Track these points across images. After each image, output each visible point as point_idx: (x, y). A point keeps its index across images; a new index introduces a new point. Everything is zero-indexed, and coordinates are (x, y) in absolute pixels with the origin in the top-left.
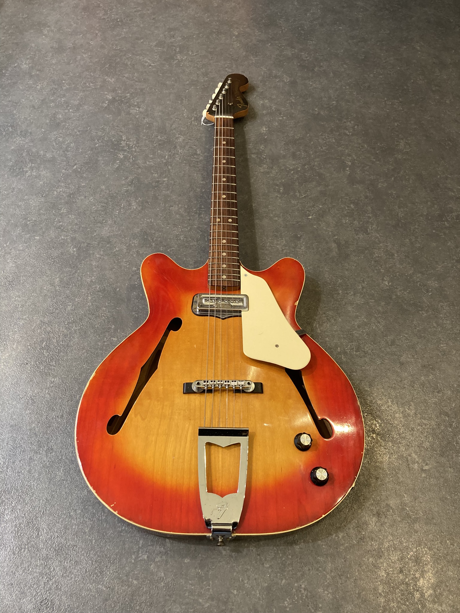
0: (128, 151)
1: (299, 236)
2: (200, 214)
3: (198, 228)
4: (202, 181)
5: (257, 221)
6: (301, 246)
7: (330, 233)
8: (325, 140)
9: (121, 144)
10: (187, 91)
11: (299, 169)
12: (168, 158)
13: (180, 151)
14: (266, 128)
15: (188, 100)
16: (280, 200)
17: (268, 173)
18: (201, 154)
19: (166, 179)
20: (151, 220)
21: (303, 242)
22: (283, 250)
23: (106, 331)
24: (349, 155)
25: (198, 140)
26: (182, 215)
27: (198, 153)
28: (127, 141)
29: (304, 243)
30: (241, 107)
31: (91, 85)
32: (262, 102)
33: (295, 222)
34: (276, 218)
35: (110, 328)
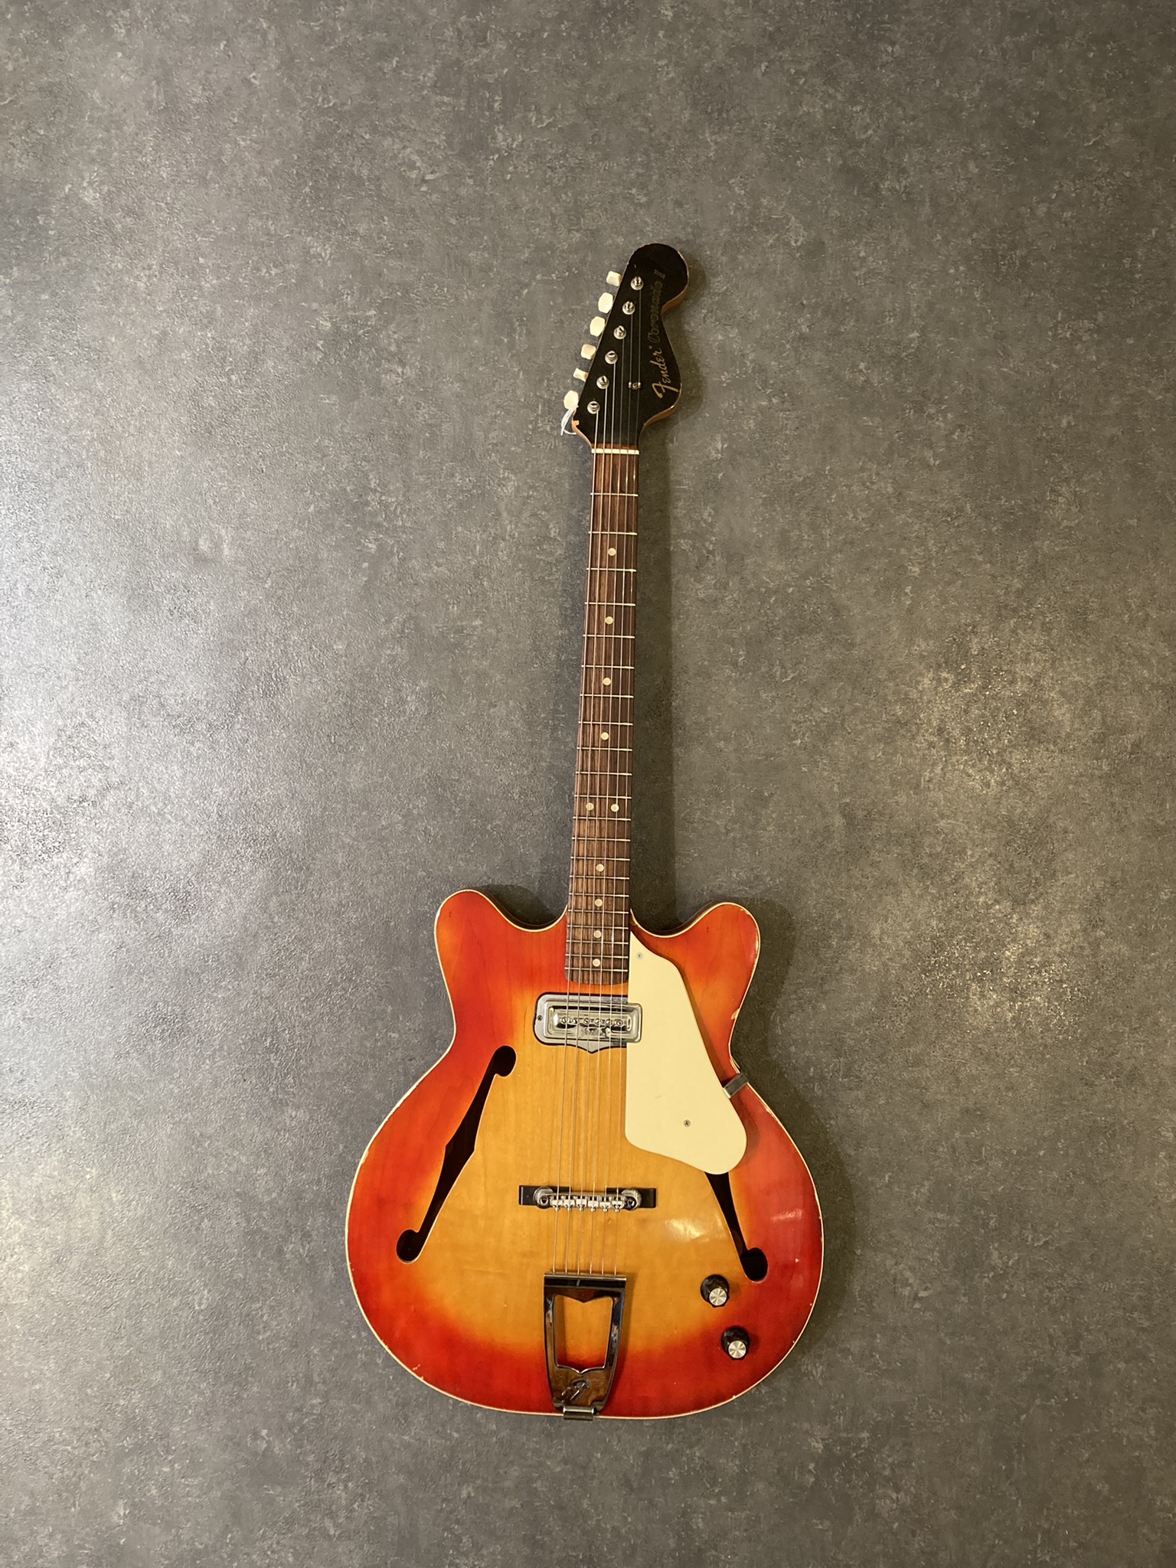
0: (387, 529)
1: (766, 794)
2: (555, 729)
3: (551, 767)
4: (561, 626)
5: (678, 751)
6: (768, 824)
7: (836, 789)
8: (868, 488)
9: (367, 504)
10: (526, 291)
11: (790, 590)
12: (481, 553)
13: (508, 528)
14: (723, 441)
15: (529, 333)
16: (734, 690)
17: (715, 602)
18: (559, 538)
19: (477, 622)
20: (450, 746)
21: (773, 812)
22: (728, 832)
23: (378, 1018)
24: (921, 541)
25: (551, 490)
26: (514, 731)
27: (552, 535)
28: (382, 494)
29: (774, 816)
30: (660, 396)
31: (273, 273)
32: (720, 337)
33: (763, 755)
34: (722, 744)
35: (384, 1011)
